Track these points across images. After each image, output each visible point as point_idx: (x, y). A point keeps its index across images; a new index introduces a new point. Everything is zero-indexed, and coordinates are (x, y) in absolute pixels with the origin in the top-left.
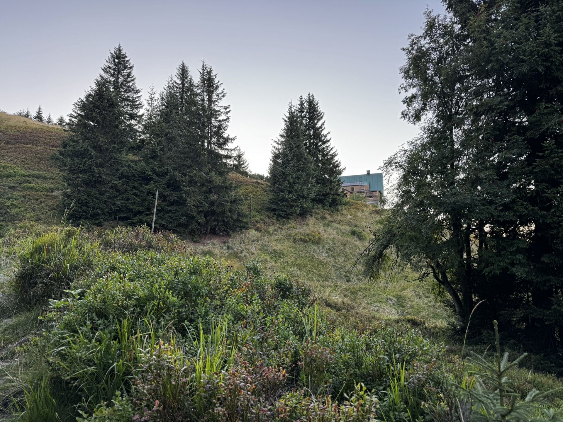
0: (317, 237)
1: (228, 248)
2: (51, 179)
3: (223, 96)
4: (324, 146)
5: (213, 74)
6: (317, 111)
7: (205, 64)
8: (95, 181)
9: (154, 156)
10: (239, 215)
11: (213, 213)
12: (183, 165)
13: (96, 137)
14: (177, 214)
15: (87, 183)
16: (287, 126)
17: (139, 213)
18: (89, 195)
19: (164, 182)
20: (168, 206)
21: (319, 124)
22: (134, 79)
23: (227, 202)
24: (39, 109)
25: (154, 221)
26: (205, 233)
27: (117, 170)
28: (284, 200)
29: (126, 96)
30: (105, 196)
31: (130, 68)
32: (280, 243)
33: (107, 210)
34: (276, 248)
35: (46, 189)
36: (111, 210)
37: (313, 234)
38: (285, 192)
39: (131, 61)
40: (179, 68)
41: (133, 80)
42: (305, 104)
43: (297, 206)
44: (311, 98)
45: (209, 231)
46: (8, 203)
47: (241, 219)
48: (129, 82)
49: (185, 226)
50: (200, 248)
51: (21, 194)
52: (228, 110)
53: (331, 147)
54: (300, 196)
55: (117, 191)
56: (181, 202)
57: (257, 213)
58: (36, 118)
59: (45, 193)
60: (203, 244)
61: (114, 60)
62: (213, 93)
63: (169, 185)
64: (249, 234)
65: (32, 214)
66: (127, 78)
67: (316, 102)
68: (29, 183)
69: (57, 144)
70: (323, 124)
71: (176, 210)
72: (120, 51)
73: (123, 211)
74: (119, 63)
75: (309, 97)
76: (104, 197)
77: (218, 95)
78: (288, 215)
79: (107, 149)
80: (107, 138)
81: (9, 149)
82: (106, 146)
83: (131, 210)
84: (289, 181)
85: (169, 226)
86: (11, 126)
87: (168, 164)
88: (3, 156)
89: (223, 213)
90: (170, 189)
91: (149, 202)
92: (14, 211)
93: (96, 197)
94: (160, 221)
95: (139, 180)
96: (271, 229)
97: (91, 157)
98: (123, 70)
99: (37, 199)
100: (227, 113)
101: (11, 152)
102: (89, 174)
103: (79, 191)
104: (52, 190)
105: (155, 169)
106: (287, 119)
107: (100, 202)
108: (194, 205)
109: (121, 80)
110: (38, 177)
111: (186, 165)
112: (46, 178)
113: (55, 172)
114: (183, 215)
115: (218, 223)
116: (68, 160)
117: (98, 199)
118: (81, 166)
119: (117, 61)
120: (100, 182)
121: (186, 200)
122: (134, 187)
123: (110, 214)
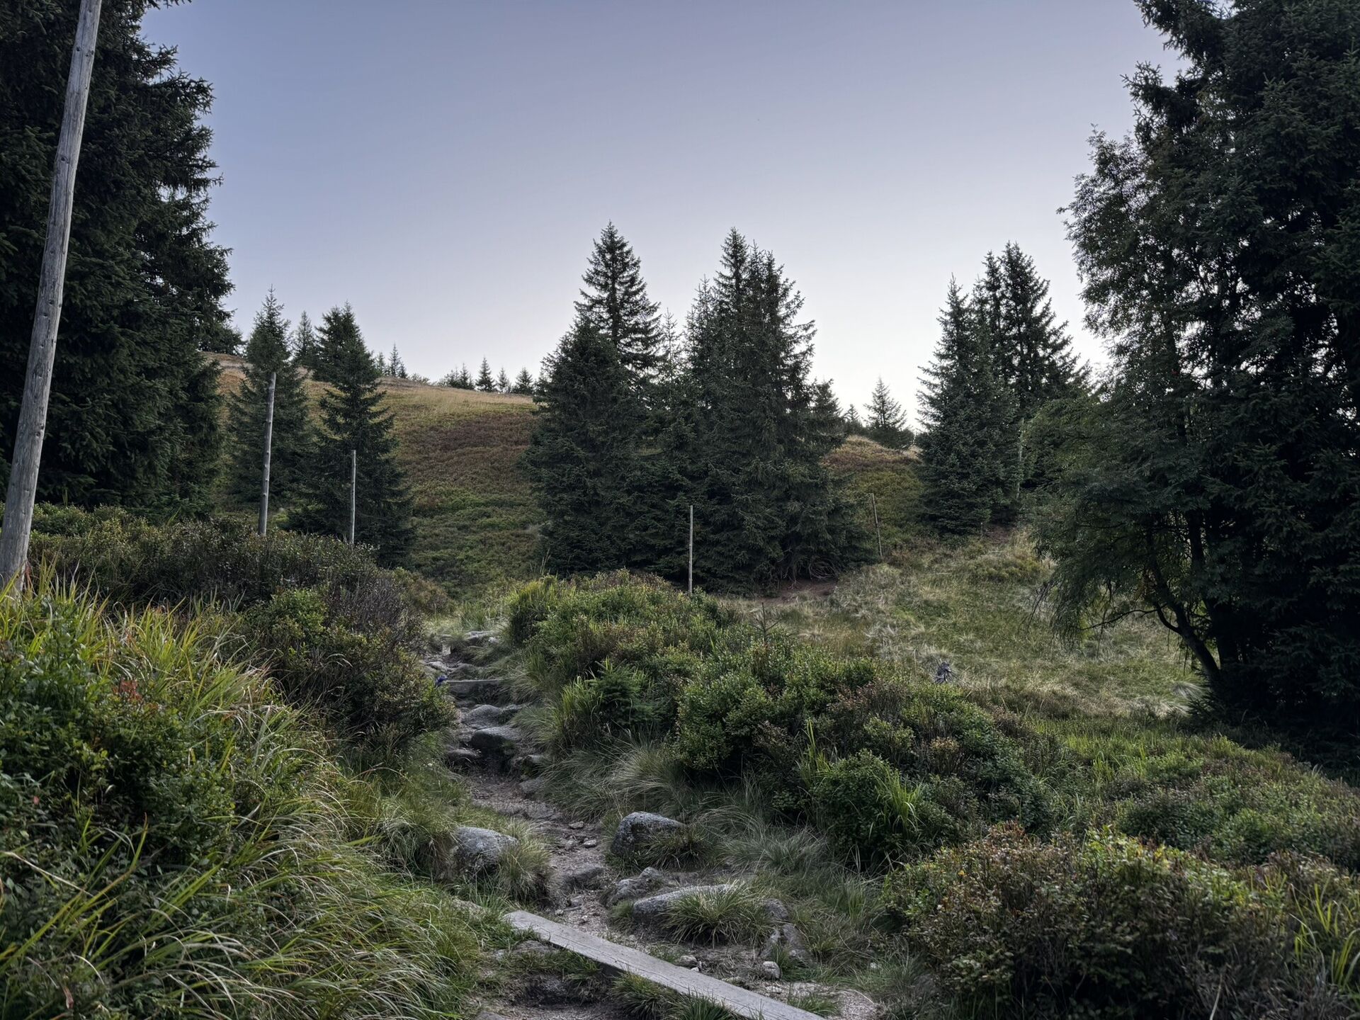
0: (1029, 568)
1: (832, 602)
2: (520, 505)
3: (798, 306)
4: (1056, 357)
5: (775, 267)
6: (1031, 279)
7: (758, 251)
8: (588, 502)
9: (681, 444)
10: (851, 537)
11: (798, 538)
12: (734, 453)
13: (584, 425)
14: (732, 546)
15: (579, 508)
16: (950, 334)
17: (666, 551)
18: (583, 528)
19: (703, 490)
20: (714, 533)
21: (1038, 311)
22: (644, 286)
23: (820, 513)
24: (485, 367)
25: (691, 562)
26: (788, 579)
27: (623, 478)
28: (951, 494)
29: (632, 322)
30: (608, 528)
31: (635, 265)
32: (941, 587)
33: (613, 551)
34: (930, 597)
35: (514, 525)
36: (620, 550)
37: (1019, 561)
38: (951, 477)
39: (633, 252)
40: (726, 246)
41: (641, 289)
42: (1002, 270)
43: (984, 504)
44: (1014, 254)
45: (794, 573)
46: (461, 556)
47: (857, 545)
48: (636, 293)
49: (747, 567)
50: (778, 606)
51: (477, 537)
52: (810, 331)
53: (1072, 356)
54: (990, 481)
55: (628, 514)
56: (736, 522)
57: (896, 529)
58: (481, 383)
59: (514, 531)
60: (784, 599)
61: (604, 257)
62: (777, 306)
63: (711, 495)
64: (874, 573)
65: (499, 571)
66: (631, 286)
67: (1027, 259)
68: (488, 517)
69: (522, 438)
70: (1047, 308)
71: (728, 539)
72: (612, 235)
73: (640, 550)
74: (614, 259)
75: (1009, 253)
76: (607, 530)
77: (788, 306)
78: (964, 525)
79: (603, 443)
80: (601, 425)
81: (448, 459)
82: (600, 438)
83: (652, 547)
84: (959, 454)
85: (720, 570)
86: (445, 414)
87: (707, 455)
88: (442, 473)
89: (816, 536)
90: (714, 501)
91: (680, 530)
92: (471, 568)
93: (593, 530)
94: (703, 563)
95: (660, 491)
96: (926, 560)
97: (577, 461)
98: (621, 273)
99: (503, 544)
100: (809, 338)
101: (452, 465)
102: (578, 492)
103: (566, 522)
104: (524, 525)
105: (686, 468)
106: (948, 318)
107: (601, 539)
108: (758, 527)
109: (619, 295)
110: (500, 504)
111: (739, 453)
112: (512, 505)
113: (524, 492)
114: (741, 548)
115: (809, 557)
116: (544, 472)
117: (596, 534)
118: (565, 479)
119: (608, 256)
120: (598, 503)
121: (743, 520)
122: (653, 506)
123: (618, 558)
